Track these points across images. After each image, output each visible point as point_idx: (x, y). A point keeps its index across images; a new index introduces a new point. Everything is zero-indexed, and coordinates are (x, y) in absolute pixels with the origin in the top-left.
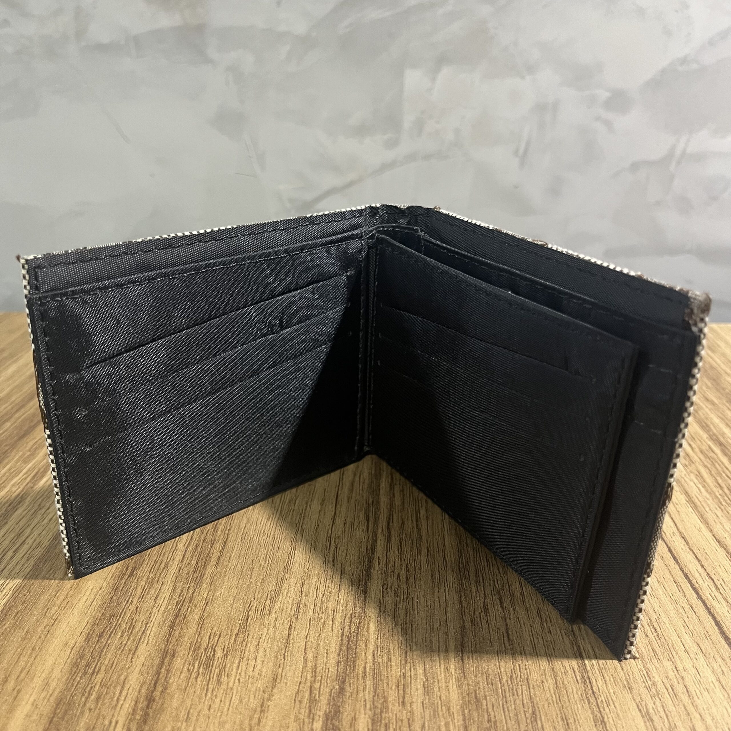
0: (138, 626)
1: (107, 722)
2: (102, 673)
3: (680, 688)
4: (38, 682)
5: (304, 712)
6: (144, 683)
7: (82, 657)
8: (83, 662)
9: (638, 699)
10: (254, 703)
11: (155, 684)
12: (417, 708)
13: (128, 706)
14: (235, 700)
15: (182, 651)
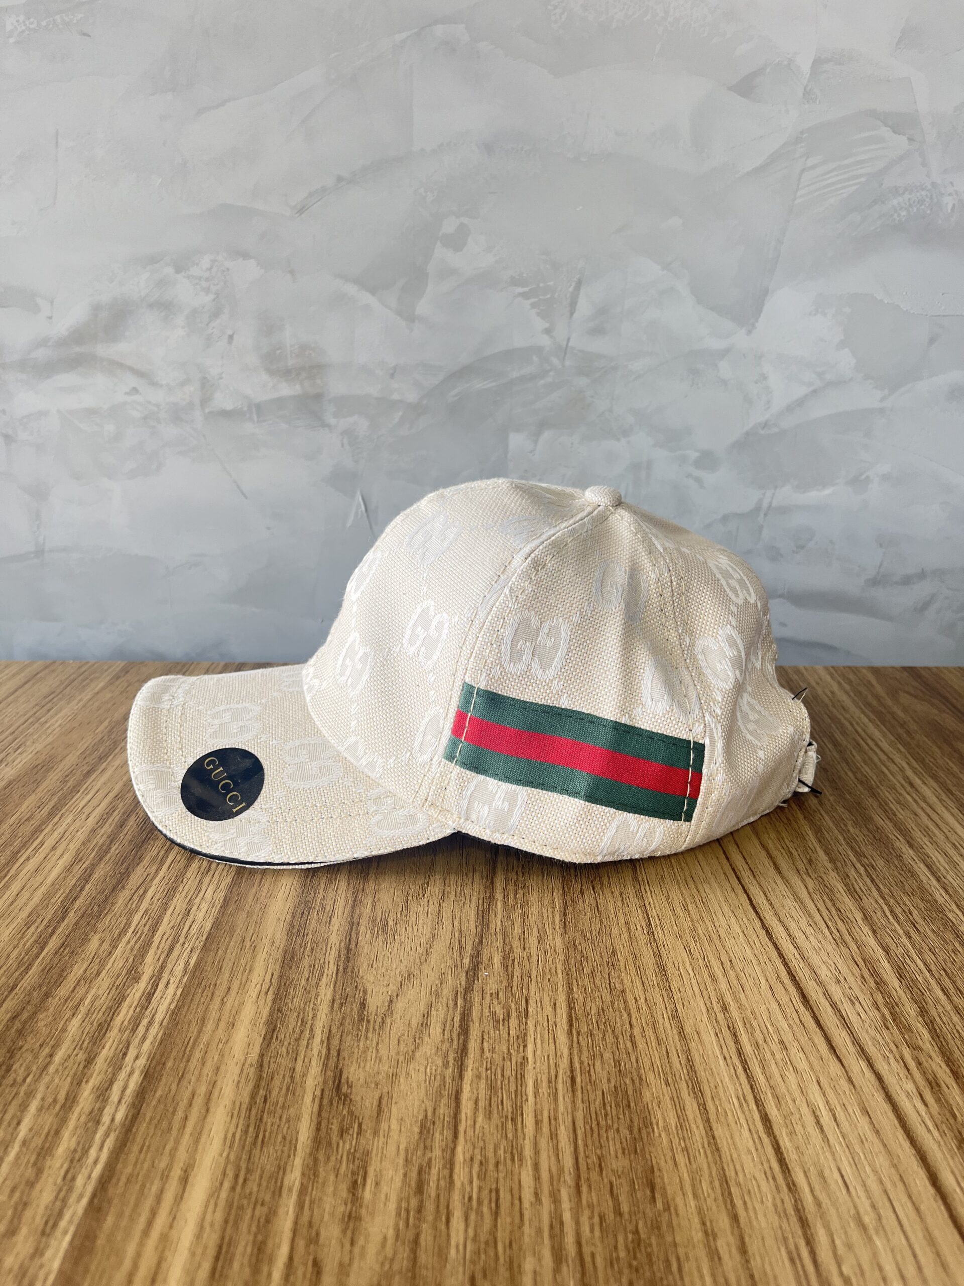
0: (328, 908)
1: (322, 962)
2: (310, 936)
3: (715, 937)
4: (266, 942)
5: (456, 955)
6: (341, 941)
7: (293, 927)
8: (295, 931)
9: (685, 943)
10: (421, 950)
11: (350, 940)
12: (534, 952)
13: (334, 953)
14: (408, 948)
15: (364, 922)
